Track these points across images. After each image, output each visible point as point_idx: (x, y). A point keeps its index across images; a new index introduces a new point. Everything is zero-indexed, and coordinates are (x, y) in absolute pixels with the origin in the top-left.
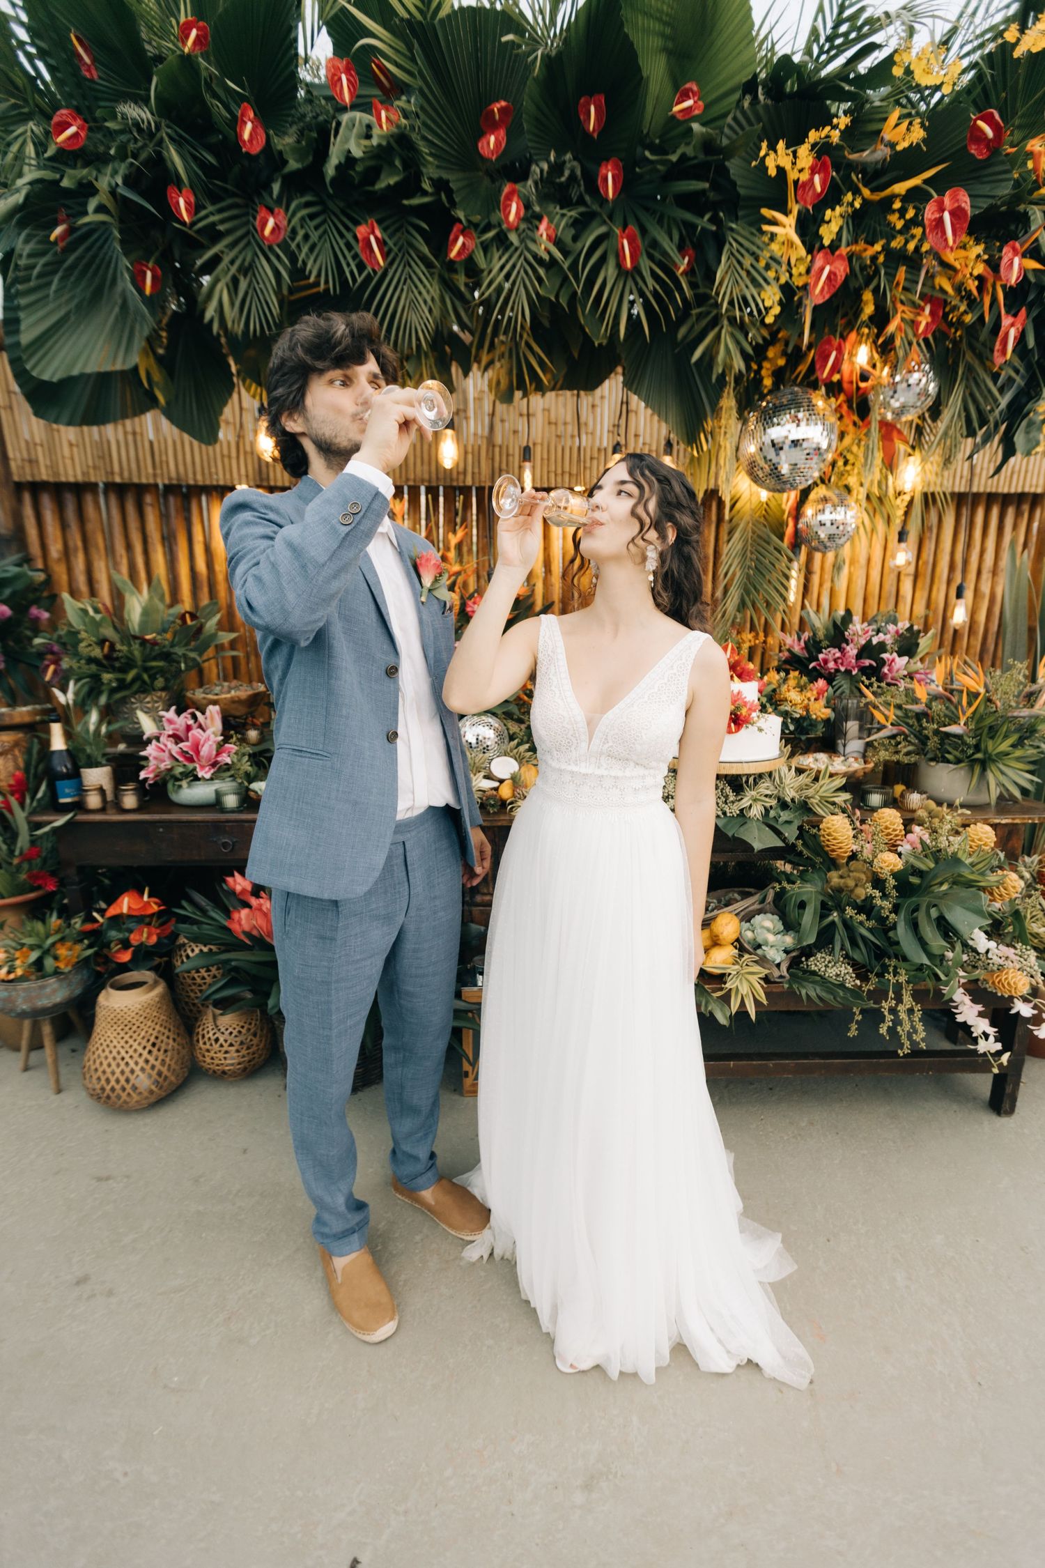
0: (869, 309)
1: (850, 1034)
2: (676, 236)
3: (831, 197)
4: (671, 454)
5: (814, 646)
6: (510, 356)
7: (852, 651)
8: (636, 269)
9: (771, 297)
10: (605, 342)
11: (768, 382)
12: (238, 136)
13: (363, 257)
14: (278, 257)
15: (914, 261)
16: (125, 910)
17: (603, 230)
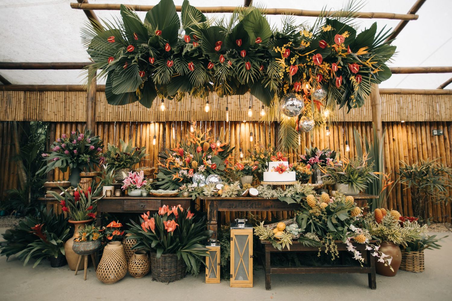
0: (305, 77)
1: (318, 256)
2: (259, 63)
3: (292, 55)
4: (264, 109)
5: (308, 157)
6: (222, 88)
7: (317, 157)
8: (250, 70)
9: (281, 74)
10: (244, 84)
11: (285, 92)
12: (165, 49)
13: (189, 69)
14: (171, 69)
15: (313, 67)
16: (112, 226)
17: (242, 62)
